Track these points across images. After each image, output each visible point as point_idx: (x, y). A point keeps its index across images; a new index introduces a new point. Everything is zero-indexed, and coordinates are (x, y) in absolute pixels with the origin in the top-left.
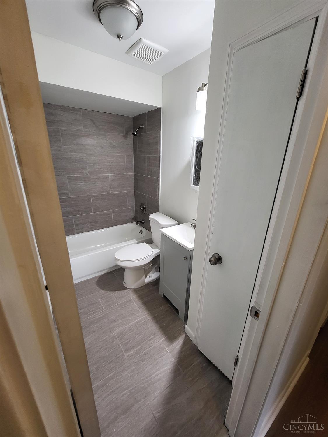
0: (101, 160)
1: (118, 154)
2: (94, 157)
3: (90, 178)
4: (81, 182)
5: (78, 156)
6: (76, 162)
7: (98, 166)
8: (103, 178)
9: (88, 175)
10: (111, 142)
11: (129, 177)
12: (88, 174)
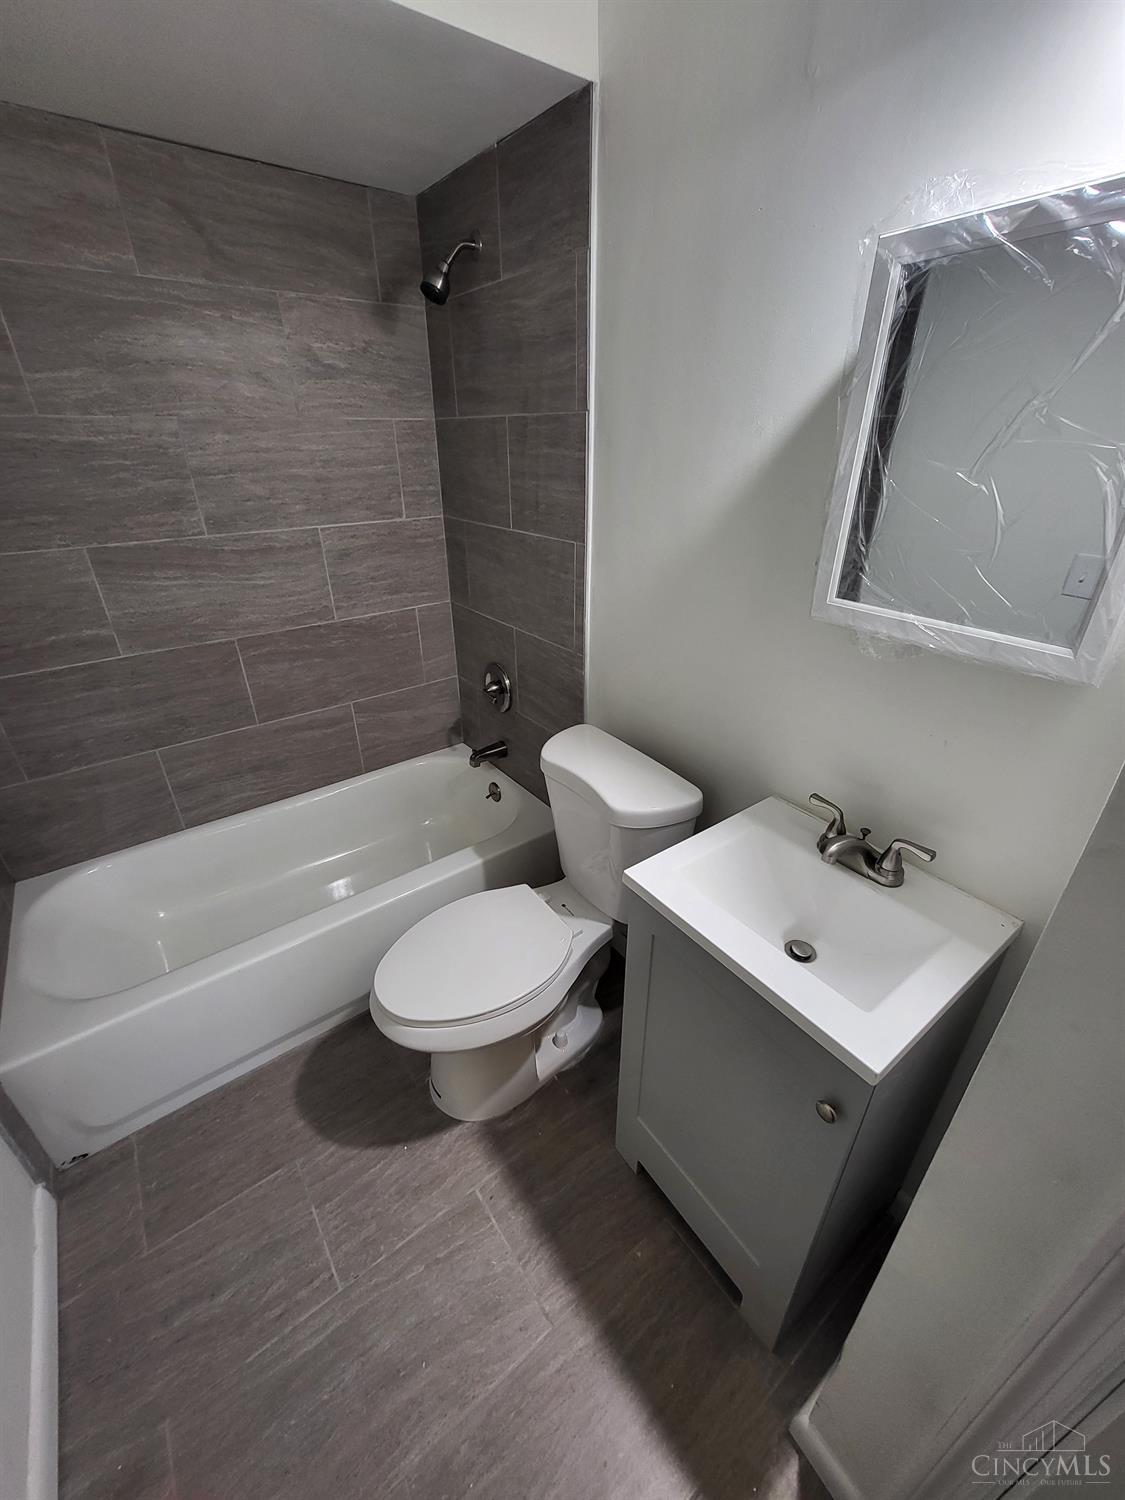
0: (267, 450)
1: (356, 415)
2: (227, 437)
3: (217, 552)
4: (170, 573)
5: (130, 432)
6: (126, 469)
7: (254, 481)
8: (290, 549)
9: (206, 536)
10: (309, 349)
11: (421, 537)
12: (202, 533)
